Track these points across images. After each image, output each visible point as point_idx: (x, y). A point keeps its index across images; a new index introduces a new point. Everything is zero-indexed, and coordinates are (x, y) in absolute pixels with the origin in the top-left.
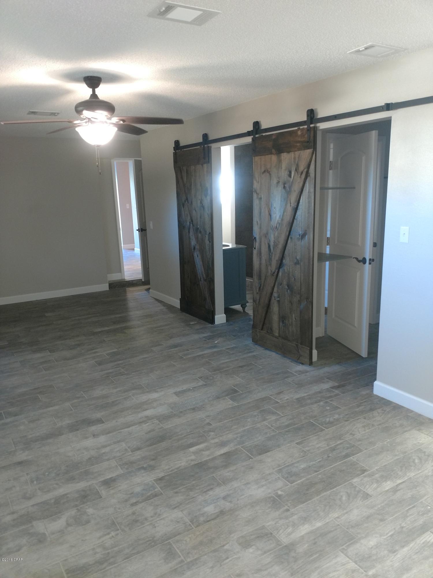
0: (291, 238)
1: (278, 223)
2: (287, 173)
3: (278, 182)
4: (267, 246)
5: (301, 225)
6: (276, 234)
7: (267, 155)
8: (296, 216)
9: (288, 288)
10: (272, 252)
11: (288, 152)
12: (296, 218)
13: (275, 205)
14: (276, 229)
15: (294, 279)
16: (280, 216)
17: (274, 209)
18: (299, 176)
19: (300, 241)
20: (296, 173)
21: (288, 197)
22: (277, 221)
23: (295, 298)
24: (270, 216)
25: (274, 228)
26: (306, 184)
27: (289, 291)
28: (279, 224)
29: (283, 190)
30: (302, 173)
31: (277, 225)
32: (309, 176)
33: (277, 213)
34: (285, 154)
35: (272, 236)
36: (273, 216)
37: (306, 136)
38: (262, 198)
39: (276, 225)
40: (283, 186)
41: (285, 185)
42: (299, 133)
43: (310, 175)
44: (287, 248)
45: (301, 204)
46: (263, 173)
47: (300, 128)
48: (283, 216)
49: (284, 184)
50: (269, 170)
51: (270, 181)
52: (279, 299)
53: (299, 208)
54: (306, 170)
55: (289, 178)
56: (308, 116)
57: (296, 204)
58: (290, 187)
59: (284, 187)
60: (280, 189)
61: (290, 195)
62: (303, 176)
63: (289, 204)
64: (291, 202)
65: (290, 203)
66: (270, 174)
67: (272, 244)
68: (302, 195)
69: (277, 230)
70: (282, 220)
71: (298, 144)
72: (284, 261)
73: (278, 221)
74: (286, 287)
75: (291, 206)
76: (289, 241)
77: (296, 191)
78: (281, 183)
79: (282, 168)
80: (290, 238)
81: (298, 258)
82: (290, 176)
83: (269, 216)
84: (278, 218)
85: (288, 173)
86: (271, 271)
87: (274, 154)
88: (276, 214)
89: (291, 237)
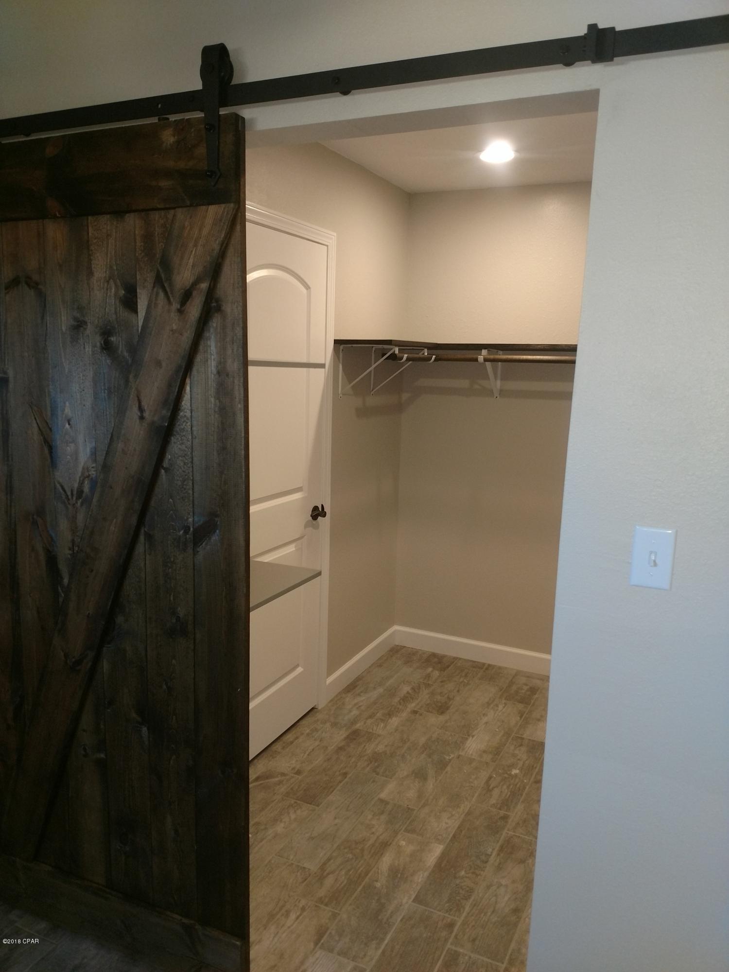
0: (149, 537)
1: (88, 476)
2: (115, 291)
3: (79, 326)
4: (42, 558)
5: (191, 492)
6: (80, 517)
7: (23, 219)
8: (168, 456)
9: (139, 719)
10: (66, 581)
11: (119, 213)
12: (166, 464)
13: (68, 411)
14: (77, 499)
15: (165, 687)
16: (94, 453)
17: (67, 425)
18: (176, 306)
19: (190, 551)
20: (162, 295)
21: (127, 381)
22: (80, 469)
23: (174, 757)
24: (51, 448)
25: (72, 494)
26: (209, 339)
27: (144, 730)
28: (94, 483)
29: (106, 360)
30: (187, 296)
31: (81, 483)
32: (219, 309)
33: (81, 439)
34: (104, 219)
35: (64, 525)
36: (65, 451)
37: (202, 150)
38: (11, 380)
39: (76, 485)
40: (98, 340)
41: (113, 339)
42: (168, 138)
43: (223, 308)
44: (130, 571)
45: (188, 414)
46: (7, 288)
47: (168, 119)
48: (107, 453)
49: (106, 333)
50: (36, 277)
51: (43, 318)
52: (102, 756)
53: (177, 428)
54: (204, 286)
55: (125, 314)
56: (205, 72)
57: (166, 413)
58: (134, 349)
59: (107, 347)
60: (88, 349)
61: (136, 376)
62: (194, 310)
63: (134, 412)
64: (144, 404)
65: (141, 409)
66: (41, 296)
67: (63, 552)
68: (188, 381)
69: (82, 504)
70: (106, 468)
71: (164, 183)
72: (120, 619)
73: (86, 469)
74: (134, 715)
75: (142, 418)
76: (140, 548)
77: (164, 364)
78: (90, 329)
79: (90, 273)
80: (142, 538)
81: (181, 612)
82: (130, 303)
83: (46, 451)
84: (84, 456)
85: (122, 292)
86: (66, 656)
87: (55, 217)
88: (74, 441)
89: (146, 534)
